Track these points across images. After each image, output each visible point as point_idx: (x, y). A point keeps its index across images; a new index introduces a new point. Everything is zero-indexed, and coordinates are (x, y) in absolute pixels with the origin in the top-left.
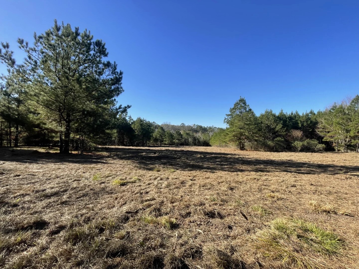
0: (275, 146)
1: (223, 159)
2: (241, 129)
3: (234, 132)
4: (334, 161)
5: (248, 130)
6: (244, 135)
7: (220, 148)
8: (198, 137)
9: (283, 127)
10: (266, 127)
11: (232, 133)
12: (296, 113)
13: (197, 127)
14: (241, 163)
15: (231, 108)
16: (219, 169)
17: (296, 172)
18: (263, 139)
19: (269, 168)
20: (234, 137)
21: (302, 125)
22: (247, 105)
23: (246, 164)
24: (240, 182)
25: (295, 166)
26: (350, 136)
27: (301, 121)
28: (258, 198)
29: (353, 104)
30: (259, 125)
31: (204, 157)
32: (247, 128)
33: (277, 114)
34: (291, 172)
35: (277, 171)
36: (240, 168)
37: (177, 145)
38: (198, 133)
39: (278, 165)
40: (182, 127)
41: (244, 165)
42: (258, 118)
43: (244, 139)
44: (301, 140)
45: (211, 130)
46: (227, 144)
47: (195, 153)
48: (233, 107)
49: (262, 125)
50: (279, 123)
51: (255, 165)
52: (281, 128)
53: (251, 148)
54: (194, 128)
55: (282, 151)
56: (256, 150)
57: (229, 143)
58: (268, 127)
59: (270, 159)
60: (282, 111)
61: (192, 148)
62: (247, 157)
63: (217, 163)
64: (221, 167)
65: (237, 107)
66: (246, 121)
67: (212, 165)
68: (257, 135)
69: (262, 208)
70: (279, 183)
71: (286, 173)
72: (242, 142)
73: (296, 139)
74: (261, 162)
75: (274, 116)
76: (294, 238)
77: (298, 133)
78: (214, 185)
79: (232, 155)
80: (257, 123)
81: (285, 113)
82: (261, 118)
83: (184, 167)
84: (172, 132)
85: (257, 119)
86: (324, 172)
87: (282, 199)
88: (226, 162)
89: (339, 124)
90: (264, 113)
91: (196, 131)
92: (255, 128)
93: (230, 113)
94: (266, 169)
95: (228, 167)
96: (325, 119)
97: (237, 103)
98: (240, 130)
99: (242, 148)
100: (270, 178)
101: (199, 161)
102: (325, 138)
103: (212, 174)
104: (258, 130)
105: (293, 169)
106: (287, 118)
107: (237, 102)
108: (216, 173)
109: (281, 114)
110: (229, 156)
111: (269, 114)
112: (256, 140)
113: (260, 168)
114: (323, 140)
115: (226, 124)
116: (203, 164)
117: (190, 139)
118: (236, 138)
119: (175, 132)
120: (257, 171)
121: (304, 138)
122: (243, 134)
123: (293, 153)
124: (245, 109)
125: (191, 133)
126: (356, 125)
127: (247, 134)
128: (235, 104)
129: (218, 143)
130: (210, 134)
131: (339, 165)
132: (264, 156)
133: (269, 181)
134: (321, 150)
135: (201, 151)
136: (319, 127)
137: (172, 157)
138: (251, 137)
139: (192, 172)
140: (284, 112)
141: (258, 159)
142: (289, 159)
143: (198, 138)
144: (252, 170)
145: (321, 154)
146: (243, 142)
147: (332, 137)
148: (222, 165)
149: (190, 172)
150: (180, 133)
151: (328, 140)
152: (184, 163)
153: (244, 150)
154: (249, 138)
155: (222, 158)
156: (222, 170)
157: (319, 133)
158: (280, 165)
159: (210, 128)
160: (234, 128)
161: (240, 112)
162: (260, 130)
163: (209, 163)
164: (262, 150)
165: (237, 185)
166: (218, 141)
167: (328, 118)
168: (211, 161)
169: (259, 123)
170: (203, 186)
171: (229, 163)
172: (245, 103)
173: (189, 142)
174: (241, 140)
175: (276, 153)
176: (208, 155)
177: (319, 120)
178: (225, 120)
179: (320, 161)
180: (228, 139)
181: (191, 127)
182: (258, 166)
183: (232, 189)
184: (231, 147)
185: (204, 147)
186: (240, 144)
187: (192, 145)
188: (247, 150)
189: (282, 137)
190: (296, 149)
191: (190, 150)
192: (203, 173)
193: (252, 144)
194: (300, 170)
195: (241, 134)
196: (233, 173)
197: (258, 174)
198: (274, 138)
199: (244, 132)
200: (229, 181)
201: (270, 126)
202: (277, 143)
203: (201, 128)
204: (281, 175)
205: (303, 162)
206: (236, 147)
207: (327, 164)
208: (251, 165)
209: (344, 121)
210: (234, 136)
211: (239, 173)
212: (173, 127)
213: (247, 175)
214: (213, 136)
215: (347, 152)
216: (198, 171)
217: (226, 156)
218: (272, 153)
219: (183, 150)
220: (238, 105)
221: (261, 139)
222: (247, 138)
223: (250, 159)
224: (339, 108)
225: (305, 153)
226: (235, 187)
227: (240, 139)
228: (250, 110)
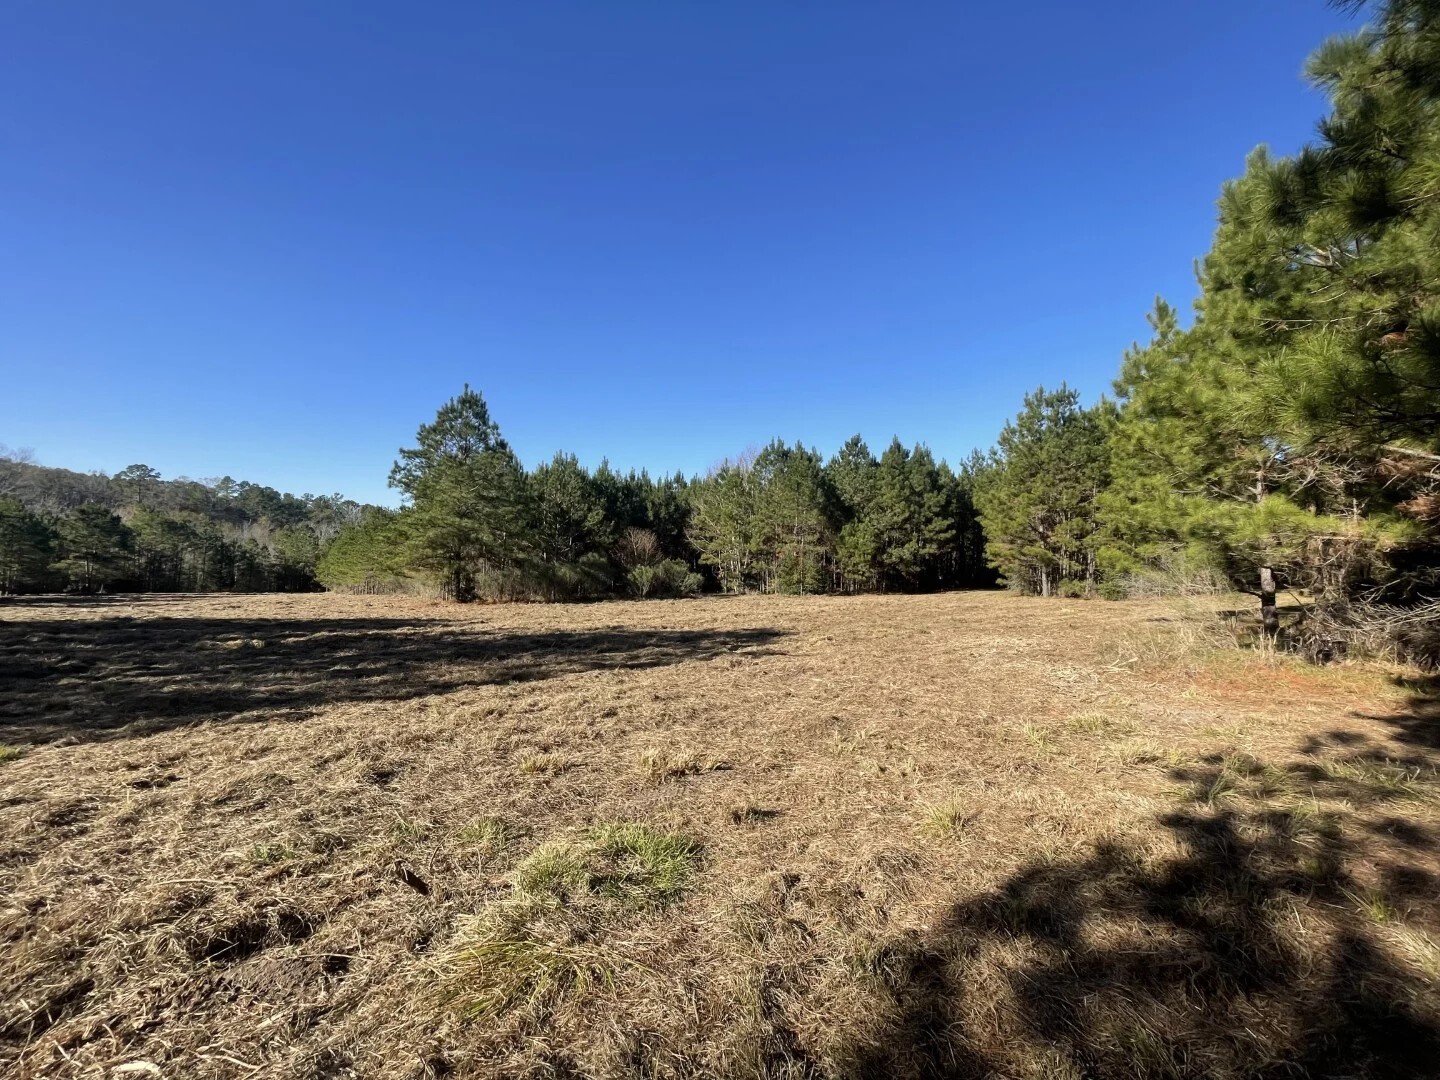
0: (580, 582)
1: (369, 646)
2: (462, 515)
3: (434, 526)
4: (715, 620)
5: (489, 523)
6: (473, 543)
7: (368, 598)
8: (248, 547)
9: (606, 518)
10: (556, 515)
11: (426, 530)
12: (643, 476)
13: (244, 497)
14: (448, 656)
15: (424, 426)
16: (343, 693)
17: (623, 666)
18: (542, 558)
19: (550, 661)
20: (434, 549)
21: (656, 515)
22: (491, 423)
23: (466, 656)
24: (427, 740)
25: (626, 647)
26: (750, 552)
27: (653, 503)
28: (490, 786)
29: (758, 467)
30: (532, 506)
31: (268, 645)
32: (488, 515)
33: (592, 473)
34: (611, 667)
35: (574, 671)
36: (441, 676)
37: (86, 591)
38: (246, 525)
39: (578, 647)
40: (131, 483)
41: (459, 665)
42: (529, 481)
43: (472, 558)
44: (652, 562)
45: (327, 512)
46: (401, 579)
47: (210, 630)
48: (431, 421)
49: (544, 505)
50: (595, 504)
51: (502, 658)
52: (601, 522)
53: (502, 592)
54: (226, 500)
55: (600, 600)
56: (517, 601)
57: (413, 574)
58: (562, 514)
59: (558, 630)
60: (606, 463)
61: (203, 603)
62: (478, 628)
63: (337, 668)
64: (354, 683)
65: (452, 427)
66: (485, 488)
67: (306, 680)
68: (525, 543)
69: (497, 821)
70: (571, 711)
71: (597, 672)
72: (464, 569)
73: (638, 559)
74: (526, 642)
75: (582, 477)
76: (581, 896)
77: (643, 540)
78: (291, 782)
79: (414, 626)
80: (527, 497)
81: (614, 473)
82: (541, 483)
83: (107, 718)
84: (44, 508)
85: (524, 483)
86: (689, 654)
87: (567, 768)
88: (379, 660)
89: (731, 518)
90: (550, 463)
91: (239, 515)
92: (516, 518)
93: (417, 447)
94: (537, 669)
95: (384, 682)
96: (706, 502)
97: (453, 410)
98: (458, 519)
99: (466, 594)
100: (543, 699)
101: (226, 672)
102: (703, 556)
103: (293, 725)
104: (528, 524)
105: (619, 657)
106: (618, 490)
107: (452, 405)
108: (315, 719)
109: (603, 471)
110: (405, 630)
111: (565, 470)
112: (519, 563)
113: (517, 667)
114: (701, 562)
115: (399, 489)
116: (248, 682)
117: (188, 557)
118: (440, 552)
119: (70, 515)
120: (502, 680)
121: (660, 554)
122: (473, 536)
123: (627, 605)
124: (483, 438)
125: (199, 523)
126: (761, 524)
127: (486, 537)
128: (440, 410)
129: (360, 576)
130: (317, 533)
131: (725, 630)
132: (541, 620)
133: (541, 710)
134: (693, 592)
135: (255, 616)
136: (692, 522)
137: (18, 664)
138: (501, 549)
139: (157, 738)
140: (613, 470)
141: (519, 633)
142: (614, 624)
143: (245, 552)
144: (487, 678)
145: (694, 603)
146: (470, 567)
147: (716, 553)
148: (360, 674)
149: (144, 741)
150: (118, 519)
151: (709, 562)
152: (107, 699)
153: (471, 601)
154: (494, 555)
155: (365, 641)
156: (352, 699)
157: (691, 540)
158: (586, 647)
159: (323, 503)
160: (435, 512)
161: (461, 448)
162: (534, 524)
163: (289, 674)
164: (538, 598)
165: (410, 755)
166: (359, 566)
167: (710, 498)
168: (307, 661)
169: (533, 499)
170: (219, 803)
171: (394, 661)
172: (482, 416)
173: (180, 573)
174: (463, 563)
175: (582, 605)
176: (290, 636)
177: (695, 503)
178: (394, 472)
179: (687, 623)
180: (404, 553)
181: (206, 492)
182: (513, 662)
183: (383, 777)
184: (419, 593)
185: (283, 597)
186: (458, 577)
187: (204, 589)
188: (483, 602)
189: (603, 553)
190: (638, 588)
191: (185, 615)
192: (236, 730)
193: (504, 576)
194: (637, 657)
195: (464, 537)
196: (402, 703)
197: (506, 690)
198: (579, 554)
199: (473, 530)
200: (374, 746)
201: (568, 512)
202: (587, 574)
203: (271, 499)
204: (581, 682)
205: (648, 630)
206: (436, 592)
207: (701, 629)
208: (488, 659)
209: (742, 511)
210: (432, 544)
211: (433, 700)
212: (59, 483)
213: (463, 703)
214: (339, 542)
215: (744, 594)
216: (206, 725)
217: (389, 632)
218: (570, 606)
219: (128, 619)
220: (456, 418)
221: (538, 557)
222: (488, 553)
223: (487, 637)
224: (732, 476)
225: (658, 601)
226: (401, 765)
227: (458, 557)
228: (503, 445)
